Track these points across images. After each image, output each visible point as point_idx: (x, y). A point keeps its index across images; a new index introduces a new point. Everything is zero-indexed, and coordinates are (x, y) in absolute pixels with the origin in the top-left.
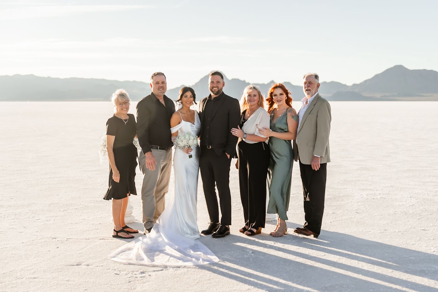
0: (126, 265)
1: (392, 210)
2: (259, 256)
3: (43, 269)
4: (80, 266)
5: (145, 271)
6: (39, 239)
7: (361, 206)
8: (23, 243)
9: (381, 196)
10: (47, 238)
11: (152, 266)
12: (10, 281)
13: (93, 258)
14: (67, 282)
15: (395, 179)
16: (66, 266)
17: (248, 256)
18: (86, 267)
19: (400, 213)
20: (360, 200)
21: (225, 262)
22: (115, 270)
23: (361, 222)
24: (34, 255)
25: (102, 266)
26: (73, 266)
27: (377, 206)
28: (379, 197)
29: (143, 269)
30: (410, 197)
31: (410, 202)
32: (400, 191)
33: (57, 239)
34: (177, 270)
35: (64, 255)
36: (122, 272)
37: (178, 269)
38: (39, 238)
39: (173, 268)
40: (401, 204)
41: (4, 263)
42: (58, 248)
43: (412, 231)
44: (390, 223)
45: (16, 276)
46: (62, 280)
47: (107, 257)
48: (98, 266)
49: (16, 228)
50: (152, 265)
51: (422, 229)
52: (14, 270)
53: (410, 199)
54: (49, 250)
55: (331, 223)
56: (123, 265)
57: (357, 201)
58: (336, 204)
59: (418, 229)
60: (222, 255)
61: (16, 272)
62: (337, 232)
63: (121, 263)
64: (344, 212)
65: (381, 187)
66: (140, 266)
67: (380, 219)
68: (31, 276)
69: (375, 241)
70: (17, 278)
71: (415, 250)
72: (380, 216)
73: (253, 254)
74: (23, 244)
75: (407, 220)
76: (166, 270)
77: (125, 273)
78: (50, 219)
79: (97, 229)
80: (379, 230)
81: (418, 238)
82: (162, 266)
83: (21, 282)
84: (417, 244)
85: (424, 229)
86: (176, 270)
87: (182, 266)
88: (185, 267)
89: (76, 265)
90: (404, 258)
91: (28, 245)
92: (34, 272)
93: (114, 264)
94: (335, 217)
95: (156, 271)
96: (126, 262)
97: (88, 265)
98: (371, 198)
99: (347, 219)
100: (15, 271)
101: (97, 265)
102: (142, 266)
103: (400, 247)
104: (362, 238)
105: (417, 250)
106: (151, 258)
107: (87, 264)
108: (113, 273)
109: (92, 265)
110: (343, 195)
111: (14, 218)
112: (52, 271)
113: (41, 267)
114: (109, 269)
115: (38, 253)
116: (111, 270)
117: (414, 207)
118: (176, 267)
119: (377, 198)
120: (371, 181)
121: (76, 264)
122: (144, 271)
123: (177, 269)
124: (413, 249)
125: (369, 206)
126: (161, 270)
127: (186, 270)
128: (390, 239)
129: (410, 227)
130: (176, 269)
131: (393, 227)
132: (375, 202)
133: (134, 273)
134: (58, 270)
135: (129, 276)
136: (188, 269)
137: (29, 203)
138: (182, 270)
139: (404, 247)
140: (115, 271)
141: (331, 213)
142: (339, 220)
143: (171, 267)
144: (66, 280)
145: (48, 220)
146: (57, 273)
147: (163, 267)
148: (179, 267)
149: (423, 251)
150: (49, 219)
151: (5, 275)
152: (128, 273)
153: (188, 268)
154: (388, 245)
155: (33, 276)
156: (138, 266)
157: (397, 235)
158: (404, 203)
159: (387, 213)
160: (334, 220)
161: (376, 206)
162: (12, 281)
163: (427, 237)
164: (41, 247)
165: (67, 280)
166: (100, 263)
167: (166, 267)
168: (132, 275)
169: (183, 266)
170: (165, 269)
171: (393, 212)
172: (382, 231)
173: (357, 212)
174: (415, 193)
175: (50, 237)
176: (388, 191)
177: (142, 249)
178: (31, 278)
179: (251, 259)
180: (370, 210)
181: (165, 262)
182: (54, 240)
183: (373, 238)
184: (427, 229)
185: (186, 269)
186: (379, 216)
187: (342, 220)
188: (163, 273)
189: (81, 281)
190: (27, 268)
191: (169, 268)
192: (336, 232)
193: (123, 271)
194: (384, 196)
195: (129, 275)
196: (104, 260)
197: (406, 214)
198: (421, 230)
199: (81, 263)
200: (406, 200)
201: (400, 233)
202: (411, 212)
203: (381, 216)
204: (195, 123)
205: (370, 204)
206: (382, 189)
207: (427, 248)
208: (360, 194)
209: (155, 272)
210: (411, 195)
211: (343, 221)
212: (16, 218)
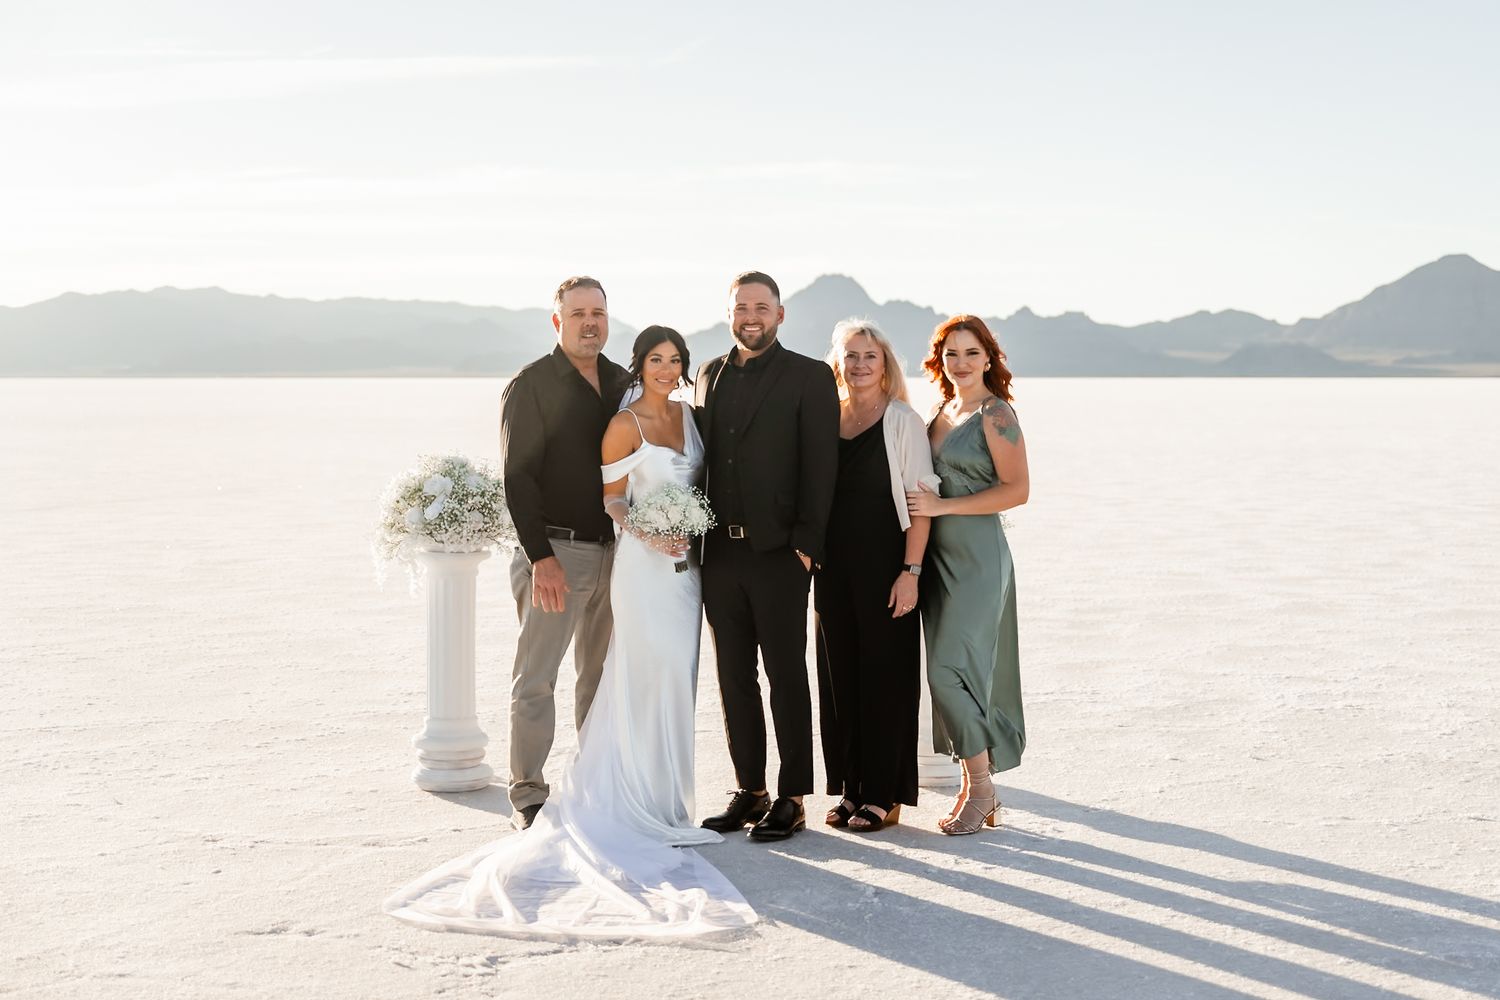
0: (438, 932)
1: (1380, 748)
2: (897, 907)
3: (157, 946)
4: (281, 937)
5: (499, 955)
6: (160, 844)
7: (1276, 736)
8: (102, 855)
9: (1348, 702)
10: (186, 839)
11: (525, 936)
12: (38, 985)
13: (331, 909)
14: (231, 991)
15: (1405, 643)
16: (236, 934)
17: (858, 905)
18: (303, 938)
19: (1405, 759)
20: (1273, 714)
21: (776, 926)
22: (397, 949)
23: (1264, 790)
24: (133, 895)
25: (357, 936)
26: (259, 934)
27: (1329, 737)
28: (1339, 705)
29: (494, 946)
30: (1448, 706)
31: (1445, 724)
32: (1418, 683)
33: (219, 844)
34: (610, 951)
35: (235, 896)
36: (420, 959)
37: (614, 947)
38: (158, 840)
39: (596, 944)
40: (1413, 727)
41: (28, 923)
42: (218, 872)
43: (1438, 821)
44: (1367, 794)
45: (62, 969)
46: (213, 983)
47: (380, 906)
48: (341, 937)
49: (87, 806)
50: (527, 935)
51: (1472, 815)
52: (59, 948)
53: (1446, 710)
54: (188, 881)
55: (1160, 792)
56: (425, 933)
57: (1263, 719)
58: (1189, 727)
59: (1460, 815)
60: (772, 902)
61: (63, 954)
62: (1180, 824)
63: (421, 927)
64: (1213, 755)
65: (1353, 670)
66: (486, 938)
67: (1334, 781)
68: (112, 969)
69: (1303, 855)
70: (62, 975)
71: (1436, 886)
72: (1333, 771)
73: (876, 900)
74: (103, 858)
75: (1424, 785)
76: (571, 952)
77: (430, 959)
78: (208, 775)
79: (362, 809)
80: (1325, 819)
81: (1454, 845)
82: (559, 936)
83: (72, 989)
84: (1447, 869)
85: (1479, 815)
86: (604, 951)
87: (629, 938)
88: (637, 941)
89: (270, 933)
90: (1396, 916)
91: (120, 864)
92: (122, 955)
93: (398, 928)
94: (1176, 771)
95: (537, 954)
96: (440, 923)
97: (309, 933)
98: (1310, 708)
99: (1218, 781)
100: (60, 951)
101: (338, 934)
102: (491, 938)
103: (1390, 876)
104: (1261, 846)
105: (1445, 888)
106: (527, 909)
107: (307, 930)
108: (390, 961)
109: (322, 932)
110: (1216, 697)
111: (87, 769)
112: (184, 950)
113: (150, 940)
114: (380, 947)
115: (146, 891)
116: (385, 949)
117: (1455, 738)
118: (609, 941)
119: (1332, 708)
120: (1323, 649)
121: (269, 929)
122: (495, 955)
123: (610, 948)
124: (1433, 884)
125: (1300, 734)
126: (555, 952)
127: (639, 950)
128: (1357, 850)
129: (1431, 808)
130: (606, 948)
131: (1372, 808)
132: (1323, 720)
133: (461, 961)
134: (206, 949)
135: (444, 972)
136: (646, 948)
137: (148, 720)
138: (625, 952)
139: (1401, 878)
140: (397, 952)
141: (1167, 757)
142: (1190, 782)
143: (588, 940)
144: (227, 985)
145: (199, 779)
146: (201, 960)
147: (562, 940)
148: (618, 942)
149: (1464, 893)
150: (203, 775)
151: (23, 965)
152: (440, 960)
153: (648, 945)
154: (1348, 870)
155: (119, 969)
156: (479, 937)
157: (1383, 836)
158: (1426, 725)
159: (1361, 760)
160: (1173, 783)
161: (1327, 735)
162: (44, 984)
163: (1484, 845)
164: (163, 868)
165: (230, 981)
166: (352, 927)
167: (572, 941)
168: (452, 966)
169: (631, 939)
170: (567, 949)
171: (1379, 758)
172: (1334, 823)
173: (1257, 755)
174: (1468, 693)
175: (196, 837)
176: (1376, 684)
177: (502, 879)
178: (109, 976)
179: (866, 917)
180: (1303, 750)
181: (573, 922)
182: (210, 845)
183: (1299, 844)
184: (1490, 815)
185: (642, 949)
186: (1329, 771)
187: (1200, 783)
188: (560, 963)
189: (278, 989)
190: (102, 940)
191: (581, 944)
192: (1173, 823)
193: (425, 953)
194: (1358, 702)
195: (444, 969)
196: (368, 917)
197: (1425, 763)
198: (1470, 818)
199: (285, 925)
200: (1433, 716)
201: (1396, 829)
202: (1445, 758)
203: (1338, 771)
204: (686, 450)
205: (1306, 728)
206: (1356, 678)
207: (1482, 883)
208: (1278, 694)
209: (533, 958)
210: (1453, 698)
211: (1204, 785)
212: (95, 771)
